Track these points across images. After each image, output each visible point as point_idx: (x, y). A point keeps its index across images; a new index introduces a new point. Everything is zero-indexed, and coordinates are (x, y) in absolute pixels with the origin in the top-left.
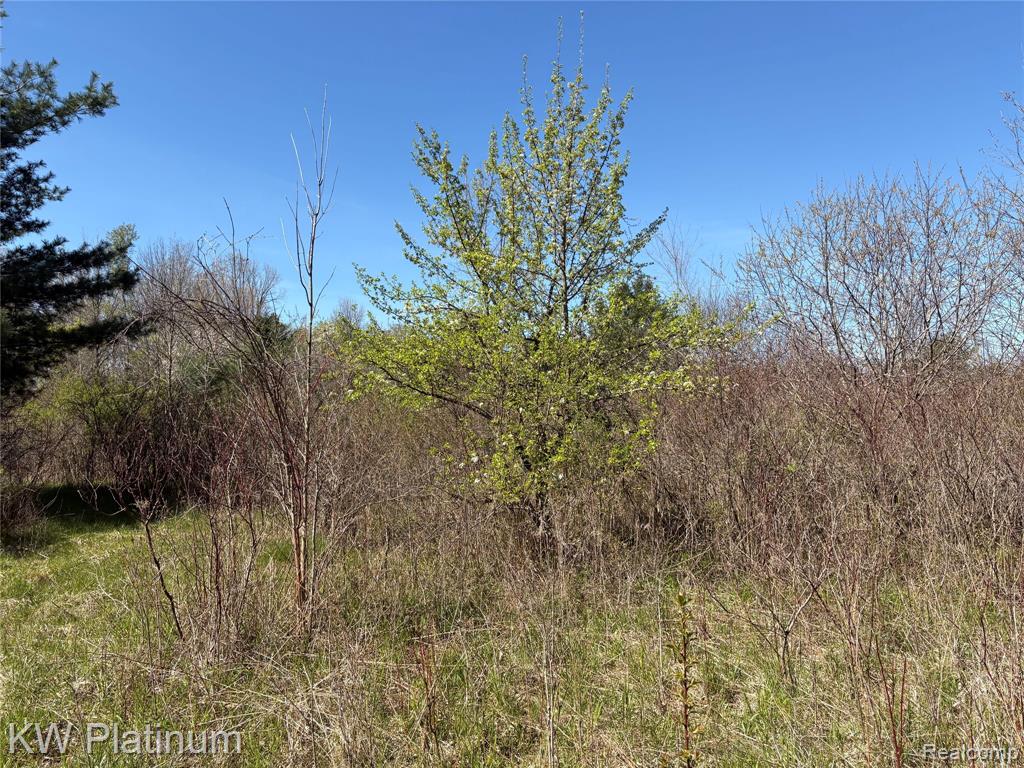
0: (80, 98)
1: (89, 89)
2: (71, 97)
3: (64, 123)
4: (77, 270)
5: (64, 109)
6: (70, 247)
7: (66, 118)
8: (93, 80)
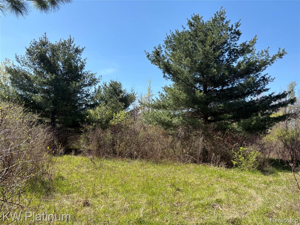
0: (276, 55)
1: (279, 52)
2: (274, 56)
3: (273, 63)
4: (278, 100)
5: (272, 59)
6: (275, 94)
7: (273, 61)
8: (279, 50)
